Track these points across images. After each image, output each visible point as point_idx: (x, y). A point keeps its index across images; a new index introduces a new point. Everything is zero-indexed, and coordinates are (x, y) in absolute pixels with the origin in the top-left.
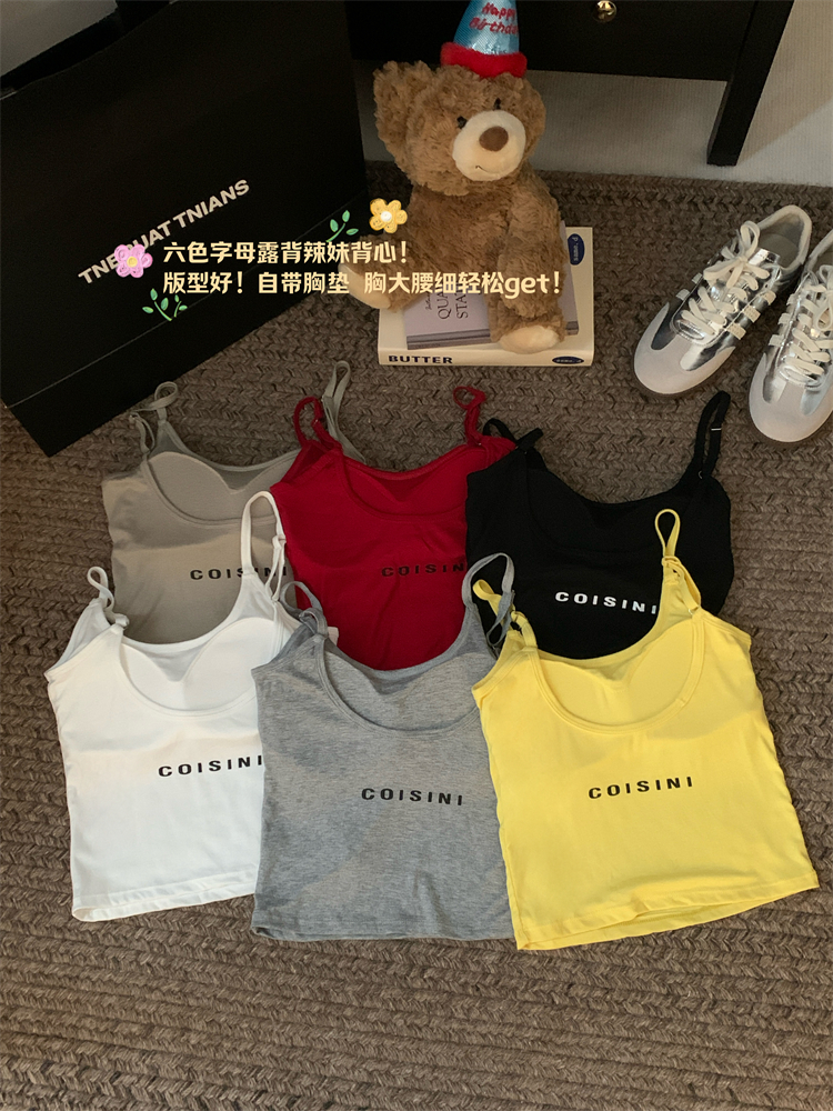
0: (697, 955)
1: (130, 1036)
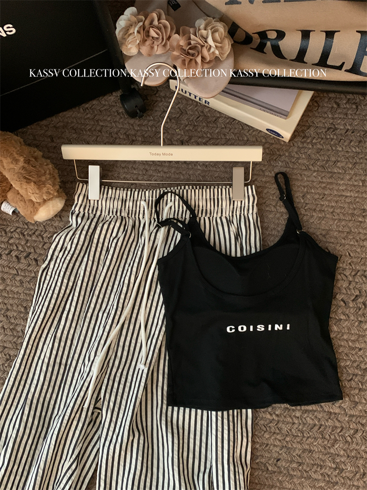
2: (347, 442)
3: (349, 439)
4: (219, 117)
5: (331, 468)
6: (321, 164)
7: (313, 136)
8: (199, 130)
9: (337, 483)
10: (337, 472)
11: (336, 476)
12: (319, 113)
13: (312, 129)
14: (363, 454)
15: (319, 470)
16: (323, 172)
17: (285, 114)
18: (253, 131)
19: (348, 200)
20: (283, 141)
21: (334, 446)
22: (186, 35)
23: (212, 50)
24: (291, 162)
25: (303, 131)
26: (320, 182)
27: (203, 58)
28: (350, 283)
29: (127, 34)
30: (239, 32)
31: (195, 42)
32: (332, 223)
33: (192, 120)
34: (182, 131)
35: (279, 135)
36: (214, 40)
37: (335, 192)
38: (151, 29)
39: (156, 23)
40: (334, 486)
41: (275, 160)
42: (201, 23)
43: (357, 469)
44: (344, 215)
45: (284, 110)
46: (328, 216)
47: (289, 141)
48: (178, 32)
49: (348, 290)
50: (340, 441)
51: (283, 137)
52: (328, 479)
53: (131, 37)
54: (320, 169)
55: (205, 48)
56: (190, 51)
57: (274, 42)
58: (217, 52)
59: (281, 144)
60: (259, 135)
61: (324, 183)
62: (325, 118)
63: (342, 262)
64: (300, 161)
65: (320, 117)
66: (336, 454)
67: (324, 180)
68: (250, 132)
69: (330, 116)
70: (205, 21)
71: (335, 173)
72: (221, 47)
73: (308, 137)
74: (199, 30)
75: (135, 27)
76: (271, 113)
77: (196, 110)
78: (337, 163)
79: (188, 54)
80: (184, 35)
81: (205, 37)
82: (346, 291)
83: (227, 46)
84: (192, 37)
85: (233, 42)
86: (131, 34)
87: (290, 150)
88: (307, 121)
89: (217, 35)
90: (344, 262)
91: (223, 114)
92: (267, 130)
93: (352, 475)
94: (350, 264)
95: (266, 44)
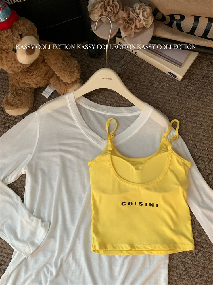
0: (197, 259)
1: (7, 253)
2: (193, 256)
3: (195, 255)
4: (142, 63)
5: (182, 270)
6: (198, 96)
7: (195, 79)
8: (130, 68)
9: (184, 279)
10: (186, 272)
11: (185, 275)
12: (200, 66)
13: (195, 75)
14: (202, 264)
15: (175, 270)
16: (198, 100)
17: (181, 64)
18: (161, 73)
19: (211, 118)
20: (178, 80)
21: (185, 258)
22: (128, 12)
23: (142, 21)
24: (180, 92)
25: (190, 76)
26: (196, 106)
27: (136, 26)
28: (206, 165)
29: (94, 8)
30: (159, 13)
31: (132, 16)
32: (200, 130)
33: (126, 63)
34: (120, 68)
35: (175, 76)
36: (143, 16)
37: (204, 113)
38: (108, 6)
39: (111, 3)
40: (183, 280)
41: (172, 91)
42: (137, 6)
43: (197, 273)
44: (207, 126)
45: (180, 62)
46: (198, 126)
47: (181, 81)
48: (123, 10)
49: (205, 170)
50: (189, 255)
51: (177, 78)
52: (180, 276)
53: (96, 10)
54: (197, 99)
55: (137, 20)
56: (129, 21)
57: (178, 22)
58: (144, 23)
59: (176, 82)
60: (164, 75)
61: (198, 107)
62: (203, 70)
63: (203, 153)
64: (185, 93)
65: (200, 69)
66: (186, 262)
67: (198, 105)
68: (159, 73)
69: (206, 69)
70: (139, 4)
71: (205, 102)
72: (147, 21)
73: (192, 80)
74: (135, 9)
75: (99, 4)
76: (172, 63)
77: (130, 57)
78: (207, 96)
79: (128, 23)
80: (126, 11)
81: (138, 14)
82: (203, 170)
83: (151, 20)
84: (131, 13)
85: (154, 19)
86: (96, 8)
87: (181, 86)
88: (193, 70)
89: (145, 13)
90: (204, 153)
91: (145, 61)
92: (169, 73)
93: (194, 275)
94: (207, 155)
95: (173, 22)
